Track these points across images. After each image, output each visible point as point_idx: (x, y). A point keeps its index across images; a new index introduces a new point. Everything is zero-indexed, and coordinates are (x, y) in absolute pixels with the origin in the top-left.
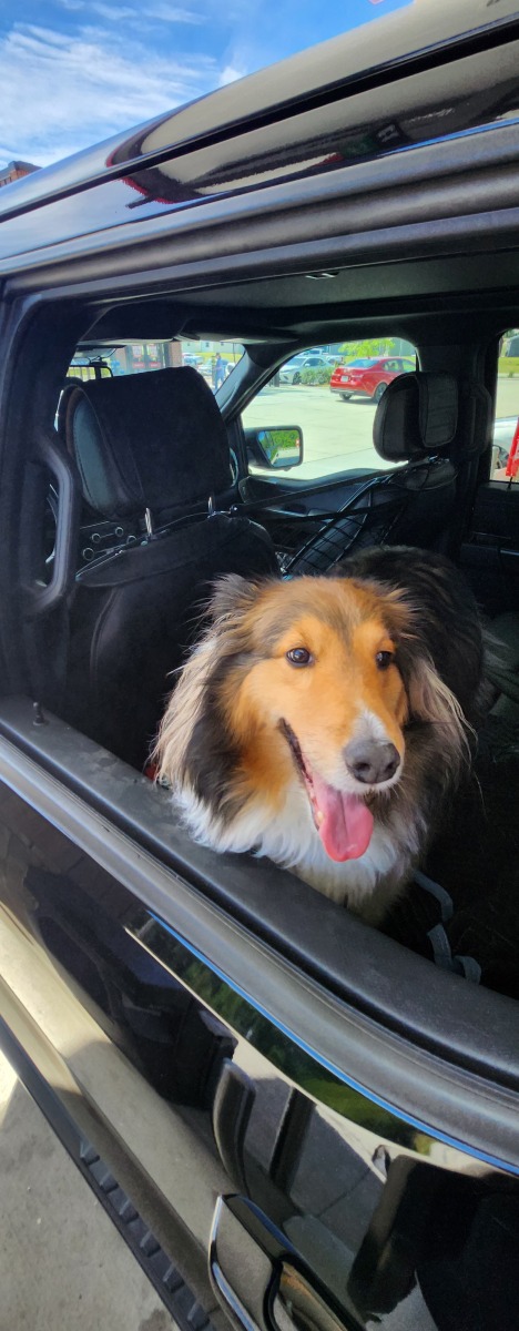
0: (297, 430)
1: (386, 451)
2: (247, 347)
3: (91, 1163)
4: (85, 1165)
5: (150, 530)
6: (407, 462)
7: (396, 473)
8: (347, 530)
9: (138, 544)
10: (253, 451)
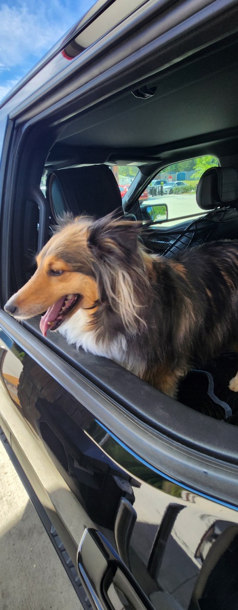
0: (165, 205)
1: (202, 204)
2: (140, 167)
3: (55, 536)
4: (52, 536)
7: (208, 214)
10: (144, 216)
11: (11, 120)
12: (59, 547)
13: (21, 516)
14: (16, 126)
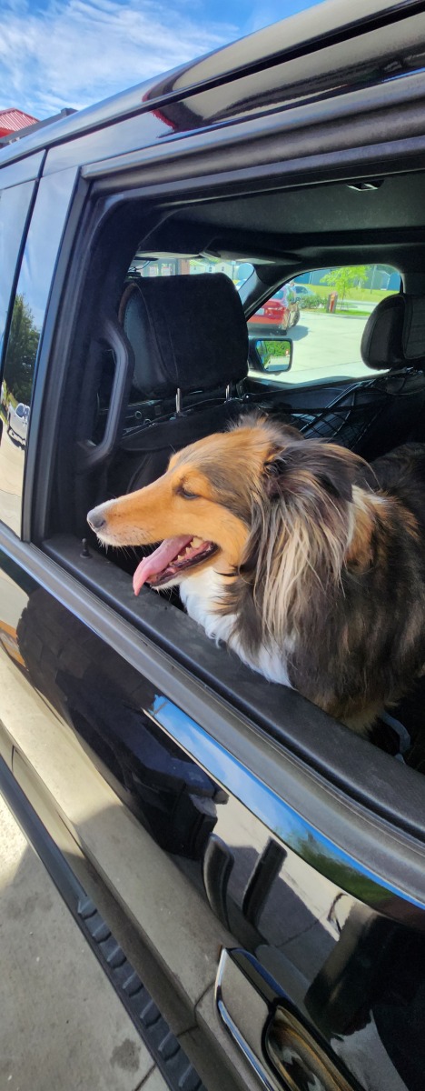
0: (288, 342)
1: (370, 358)
2: (257, 267)
3: (87, 917)
4: (81, 920)
5: (178, 409)
6: (388, 370)
7: (379, 379)
8: (333, 424)
9: (168, 419)
10: (251, 357)
11: (85, 179)
12: (94, 935)
13: (12, 878)
14: (93, 192)
